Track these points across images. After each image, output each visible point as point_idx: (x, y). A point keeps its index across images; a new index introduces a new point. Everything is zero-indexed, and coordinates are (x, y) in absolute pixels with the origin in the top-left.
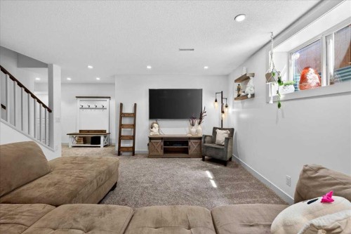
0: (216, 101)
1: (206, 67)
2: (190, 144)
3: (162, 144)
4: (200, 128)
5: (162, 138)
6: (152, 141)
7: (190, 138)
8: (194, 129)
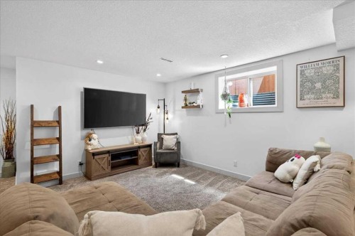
0: (159, 107)
1: (159, 75)
2: (140, 153)
3: (110, 158)
4: (145, 135)
5: (108, 152)
6: (96, 157)
7: (139, 147)
8: (139, 137)
